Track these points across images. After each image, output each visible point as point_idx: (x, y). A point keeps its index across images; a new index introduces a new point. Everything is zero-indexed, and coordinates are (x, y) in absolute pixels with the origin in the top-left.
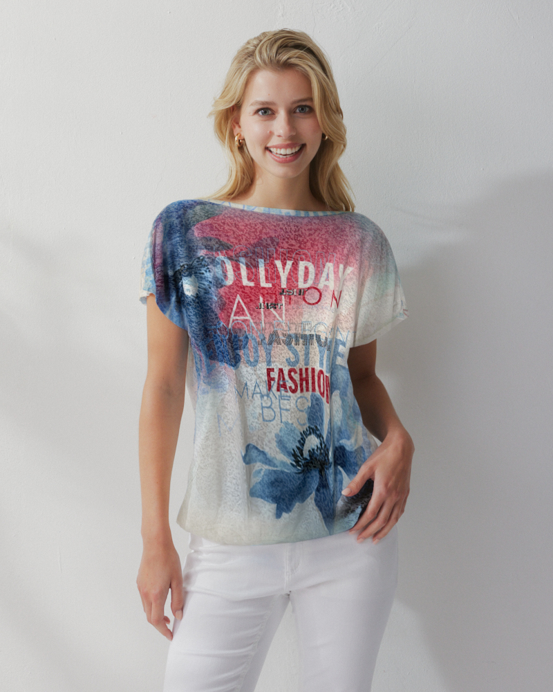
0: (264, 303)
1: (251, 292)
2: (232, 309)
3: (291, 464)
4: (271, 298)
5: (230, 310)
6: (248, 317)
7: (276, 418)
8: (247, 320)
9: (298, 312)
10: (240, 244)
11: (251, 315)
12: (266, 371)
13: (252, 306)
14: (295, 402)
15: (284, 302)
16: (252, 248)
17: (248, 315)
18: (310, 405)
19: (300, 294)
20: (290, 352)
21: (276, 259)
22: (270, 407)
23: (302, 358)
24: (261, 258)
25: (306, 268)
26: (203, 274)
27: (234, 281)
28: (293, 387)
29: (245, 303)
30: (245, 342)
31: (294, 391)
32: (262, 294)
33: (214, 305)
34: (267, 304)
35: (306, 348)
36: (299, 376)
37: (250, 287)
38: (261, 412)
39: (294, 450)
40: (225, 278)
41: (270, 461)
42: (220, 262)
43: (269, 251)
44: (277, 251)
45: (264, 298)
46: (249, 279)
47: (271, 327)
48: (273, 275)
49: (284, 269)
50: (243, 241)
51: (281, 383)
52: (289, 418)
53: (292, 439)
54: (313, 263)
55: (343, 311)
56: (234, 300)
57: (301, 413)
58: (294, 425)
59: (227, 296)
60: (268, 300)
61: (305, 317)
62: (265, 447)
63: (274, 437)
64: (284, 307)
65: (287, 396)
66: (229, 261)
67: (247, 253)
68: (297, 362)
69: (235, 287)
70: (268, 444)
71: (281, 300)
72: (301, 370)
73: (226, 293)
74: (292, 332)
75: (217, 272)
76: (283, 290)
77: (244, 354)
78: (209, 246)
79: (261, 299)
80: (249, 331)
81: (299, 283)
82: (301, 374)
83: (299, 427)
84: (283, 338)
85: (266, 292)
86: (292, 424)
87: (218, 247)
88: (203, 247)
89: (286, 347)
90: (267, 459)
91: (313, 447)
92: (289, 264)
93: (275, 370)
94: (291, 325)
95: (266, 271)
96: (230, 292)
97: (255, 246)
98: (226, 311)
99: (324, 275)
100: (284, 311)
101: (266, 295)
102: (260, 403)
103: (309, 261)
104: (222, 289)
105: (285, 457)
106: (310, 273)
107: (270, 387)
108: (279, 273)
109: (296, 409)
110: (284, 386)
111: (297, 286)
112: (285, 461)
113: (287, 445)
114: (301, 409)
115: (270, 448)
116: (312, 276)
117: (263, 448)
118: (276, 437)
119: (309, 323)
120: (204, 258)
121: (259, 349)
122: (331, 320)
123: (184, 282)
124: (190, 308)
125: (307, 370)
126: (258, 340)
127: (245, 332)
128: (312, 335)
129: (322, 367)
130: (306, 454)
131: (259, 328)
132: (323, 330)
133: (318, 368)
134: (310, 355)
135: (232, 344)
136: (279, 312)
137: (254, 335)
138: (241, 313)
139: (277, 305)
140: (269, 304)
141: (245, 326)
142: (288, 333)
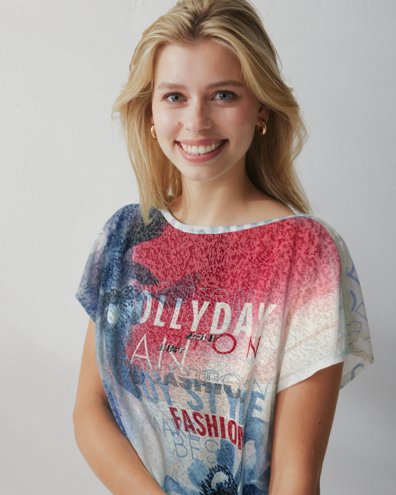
0: (166, 345)
1: (157, 332)
2: (136, 347)
3: (200, 493)
4: (175, 340)
5: (134, 348)
6: (147, 357)
7: (188, 454)
8: (145, 359)
9: (202, 358)
10: (166, 281)
11: (150, 355)
12: (168, 409)
13: (154, 346)
14: (204, 443)
15: (187, 347)
16: (175, 286)
17: (147, 355)
18: (220, 448)
19: (210, 341)
20: (191, 396)
21: (194, 299)
22: (181, 445)
23: (206, 405)
24: (181, 297)
25: (223, 311)
26: (126, 306)
27: (148, 319)
28: (201, 430)
29: (148, 343)
30: (142, 379)
31: (203, 434)
32: (168, 335)
33: (125, 339)
34: (169, 346)
35: (210, 396)
36: (205, 421)
37: (159, 327)
38: (175, 448)
39: (202, 482)
40: (141, 315)
41: (182, 490)
42: (143, 297)
43: (190, 290)
44: (197, 289)
45: (168, 340)
46: (162, 319)
47: (167, 369)
48: (186, 317)
49: (199, 310)
50: (169, 278)
51: (188, 424)
52: (200, 455)
53: (201, 473)
54: (230, 305)
55: (262, 361)
56: (141, 338)
57: (210, 454)
58: (204, 462)
59: (136, 334)
60: (170, 342)
61: (211, 366)
62: (178, 478)
63: (186, 470)
64: (185, 352)
65: (196, 437)
66: (151, 298)
67: (170, 291)
68: (201, 407)
69: (146, 326)
70: (181, 476)
71: (185, 344)
72: (207, 416)
73: (136, 330)
74: (192, 377)
75: (138, 308)
76: (191, 333)
77: (143, 389)
78: (140, 276)
79: (165, 340)
80: (145, 369)
81: (212, 328)
82: (208, 420)
83: (208, 464)
84: (180, 382)
85: (173, 333)
86: (202, 461)
87: (147, 281)
88: (135, 276)
89: (185, 391)
90: (180, 488)
91: (221, 481)
92: (206, 304)
93: (178, 410)
94: (191, 371)
95: (181, 311)
96: (140, 330)
97: (178, 283)
98: (131, 348)
99: (241, 318)
100: (184, 356)
101: (171, 337)
102: (172, 440)
103: (226, 302)
104: (136, 325)
105: (195, 487)
106: (226, 316)
107: (178, 427)
108: (193, 314)
109: (206, 450)
110: (192, 427)
111: (209, 331)
112: (194, 490)
113: (197, 478)
114: (211, 450)
115: (183, 479)
116: (227, 320)
117: (177, 479)
118: (188, 470)
119: (214, 372)
120: (132, 289)
121: (156, 387)
122: (247, 372)
123: (109, 308)
124: (109, 334)
125: (214, 417)
126: (153, 378)
127: (142, 370)
128: (218, 386)
129: (234, 418)
130: (214, 486)
131: (155, 368)
132: (236, 382)
133: (228, 418)
134: (216, 404)
135: (132, 377)
136: (178, 356)
137: (150, 374)
138: (142, 352)
139: (179, 349)
140: (171, 347)
141: (143, 364)
142: (186, 377)
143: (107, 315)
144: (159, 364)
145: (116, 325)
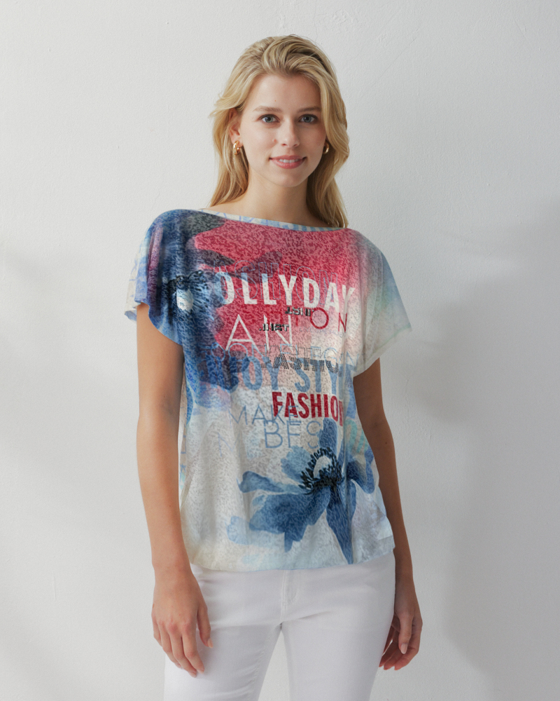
0: (269, 324)
1: (253, 312)
2: (231, 331)
3: (300, 486)
4: (276, 318)
5: (228, 332)
6: (250, 340)
7: (283, 444)
8: (248, 343)
9: (305, 335)
10: (242, 259)
11: (254, 337)
12: (271, 395)
13: (255, 327)
14: (305, 426)
15: (290, 323)
16: (255, 263)
17: (250, 337)
18: (322, 429)
19: (307, 315)
20: (299, 377)
21: (280, 274)
22: (275, 433)
23: (313, 384)
24: (265, 273)
25: (311, 286)
26: (200, 290)
27: (235, 300)
28: (304, 412)
29: (246, 324)
30: (245, 365)
31: (305, 416)
32: (266, 312)
33: (210, 325)
34: (272, 325)
35: (317, 374)
36: (310, 402)
37: (253, 305)
38: (264, 438)
39: (303, 472)
40: (224, 296)
41: (274, 486)
42: (220, 278)
43: (273, 266)
44: (280, 265)
45: (268, 318)
46: (252, 296)
47: (277, 350)
48: (277, 292)
49: (288, 284)
50: (246, 256)
51: (290, 408)
52: (299, 442)
53: (301, 462)
54: (317, 281)
55: (351, 335)
56: (234, 320)
57: (312, 437)
58: (304, 448)
59: (226, 317)
60: (273, 320)
61: (314, 342)
62: (267, 473)
63: (279, 462)
64: (290, 329)
65: (297, 421)
66: (230, 277)
67: (250, 268)
68: (308, 387)
69: (235, 306)
70: (272, 470)
71: (287, 321)
72: (312, 396)
73: (224, 313)
74: (301, 356)
75: (216, 290)
76: (289, 307)
77: (243, 377)
78: (209, 260)
79: (266, 319)
80: (250, 353)
81: (305, 301)
82: (312, 400)
83: (310, 450)
84: (291, 362)
85: (270, 310)
86: (302, 448)
87: (219, 263)
88: (202, 261)
89: (295, 371)
90: (270, 485)
91: (325, 467)
92: (293, 279)
93: (283, 394)
94: (300, 349)
95: (270, 286)
96: (229, 312)
97: (258, 261)
98: (223, 333)
99: (329, 295)
100: (291, 334)
101: (271, 314)
102: (263, 429)
103: (313, 279)
104: (221, 308)
105: (293, 481)
106: (315, 292)
107: (276, 412)
108: (283, 288)
109: (307, 433)
110: (294, 411)
111: (303, 305)
112: (292, 484)
113: (296, 469)
114: (313, 433)
115: (275, 474)
116: (317, 295)
117: (265, 474)
118: (282, 462)
119: (318, 348)
120: (202, 273)
121: (263, 371)
122: (340, 346)
123: (178, 293)
124: (182, 322)
125: (319, 396)
126: (261, 362)
127: (245, 354)
128: (322, 362)
129: (335, 393)
130: (316, 474)
131: (263, 350)
132: (333, 356)
133: (330, 395)
134: (321, 382)
135: (228, 366)
136: (285, 335)
137: (257, 358)
138: (241, 335)
139: (283, 326)
140: (275, 325)
141: (246, 349)
142: (296, 357)
143: (176, 300)
144: (268, 345)
145: (191, 310)
